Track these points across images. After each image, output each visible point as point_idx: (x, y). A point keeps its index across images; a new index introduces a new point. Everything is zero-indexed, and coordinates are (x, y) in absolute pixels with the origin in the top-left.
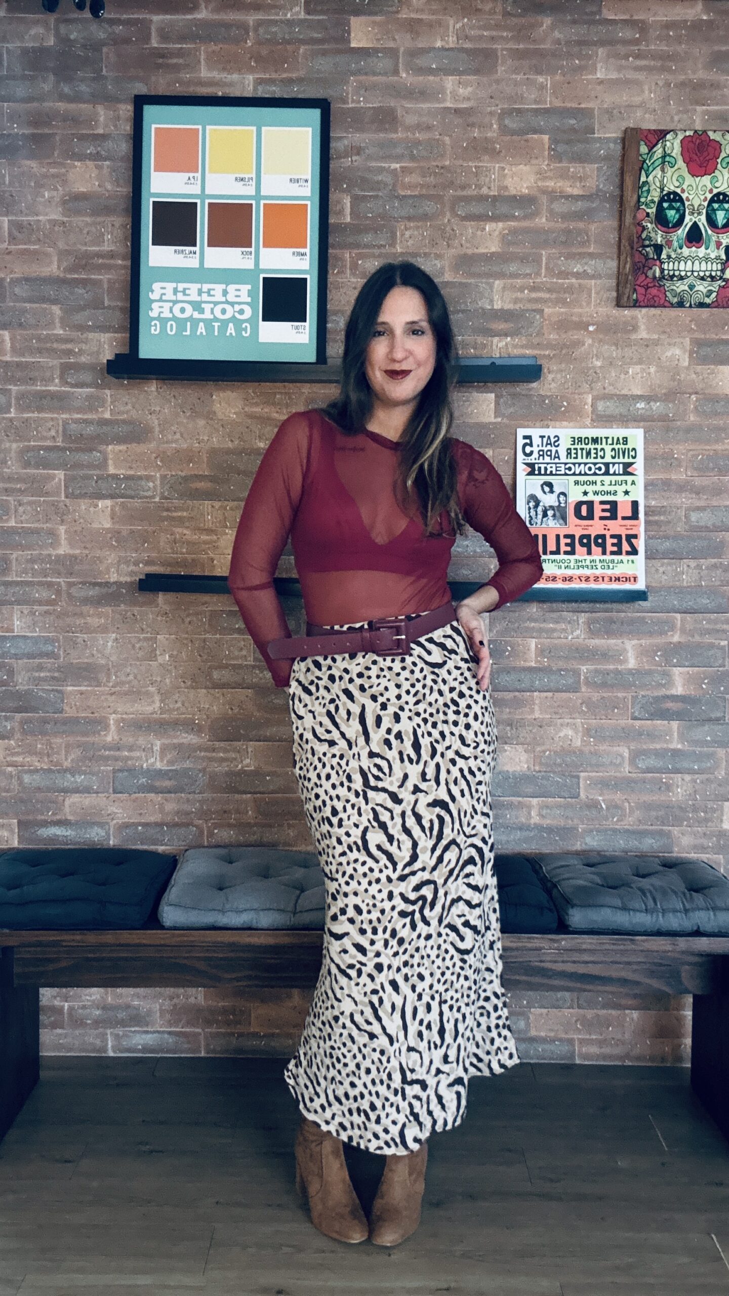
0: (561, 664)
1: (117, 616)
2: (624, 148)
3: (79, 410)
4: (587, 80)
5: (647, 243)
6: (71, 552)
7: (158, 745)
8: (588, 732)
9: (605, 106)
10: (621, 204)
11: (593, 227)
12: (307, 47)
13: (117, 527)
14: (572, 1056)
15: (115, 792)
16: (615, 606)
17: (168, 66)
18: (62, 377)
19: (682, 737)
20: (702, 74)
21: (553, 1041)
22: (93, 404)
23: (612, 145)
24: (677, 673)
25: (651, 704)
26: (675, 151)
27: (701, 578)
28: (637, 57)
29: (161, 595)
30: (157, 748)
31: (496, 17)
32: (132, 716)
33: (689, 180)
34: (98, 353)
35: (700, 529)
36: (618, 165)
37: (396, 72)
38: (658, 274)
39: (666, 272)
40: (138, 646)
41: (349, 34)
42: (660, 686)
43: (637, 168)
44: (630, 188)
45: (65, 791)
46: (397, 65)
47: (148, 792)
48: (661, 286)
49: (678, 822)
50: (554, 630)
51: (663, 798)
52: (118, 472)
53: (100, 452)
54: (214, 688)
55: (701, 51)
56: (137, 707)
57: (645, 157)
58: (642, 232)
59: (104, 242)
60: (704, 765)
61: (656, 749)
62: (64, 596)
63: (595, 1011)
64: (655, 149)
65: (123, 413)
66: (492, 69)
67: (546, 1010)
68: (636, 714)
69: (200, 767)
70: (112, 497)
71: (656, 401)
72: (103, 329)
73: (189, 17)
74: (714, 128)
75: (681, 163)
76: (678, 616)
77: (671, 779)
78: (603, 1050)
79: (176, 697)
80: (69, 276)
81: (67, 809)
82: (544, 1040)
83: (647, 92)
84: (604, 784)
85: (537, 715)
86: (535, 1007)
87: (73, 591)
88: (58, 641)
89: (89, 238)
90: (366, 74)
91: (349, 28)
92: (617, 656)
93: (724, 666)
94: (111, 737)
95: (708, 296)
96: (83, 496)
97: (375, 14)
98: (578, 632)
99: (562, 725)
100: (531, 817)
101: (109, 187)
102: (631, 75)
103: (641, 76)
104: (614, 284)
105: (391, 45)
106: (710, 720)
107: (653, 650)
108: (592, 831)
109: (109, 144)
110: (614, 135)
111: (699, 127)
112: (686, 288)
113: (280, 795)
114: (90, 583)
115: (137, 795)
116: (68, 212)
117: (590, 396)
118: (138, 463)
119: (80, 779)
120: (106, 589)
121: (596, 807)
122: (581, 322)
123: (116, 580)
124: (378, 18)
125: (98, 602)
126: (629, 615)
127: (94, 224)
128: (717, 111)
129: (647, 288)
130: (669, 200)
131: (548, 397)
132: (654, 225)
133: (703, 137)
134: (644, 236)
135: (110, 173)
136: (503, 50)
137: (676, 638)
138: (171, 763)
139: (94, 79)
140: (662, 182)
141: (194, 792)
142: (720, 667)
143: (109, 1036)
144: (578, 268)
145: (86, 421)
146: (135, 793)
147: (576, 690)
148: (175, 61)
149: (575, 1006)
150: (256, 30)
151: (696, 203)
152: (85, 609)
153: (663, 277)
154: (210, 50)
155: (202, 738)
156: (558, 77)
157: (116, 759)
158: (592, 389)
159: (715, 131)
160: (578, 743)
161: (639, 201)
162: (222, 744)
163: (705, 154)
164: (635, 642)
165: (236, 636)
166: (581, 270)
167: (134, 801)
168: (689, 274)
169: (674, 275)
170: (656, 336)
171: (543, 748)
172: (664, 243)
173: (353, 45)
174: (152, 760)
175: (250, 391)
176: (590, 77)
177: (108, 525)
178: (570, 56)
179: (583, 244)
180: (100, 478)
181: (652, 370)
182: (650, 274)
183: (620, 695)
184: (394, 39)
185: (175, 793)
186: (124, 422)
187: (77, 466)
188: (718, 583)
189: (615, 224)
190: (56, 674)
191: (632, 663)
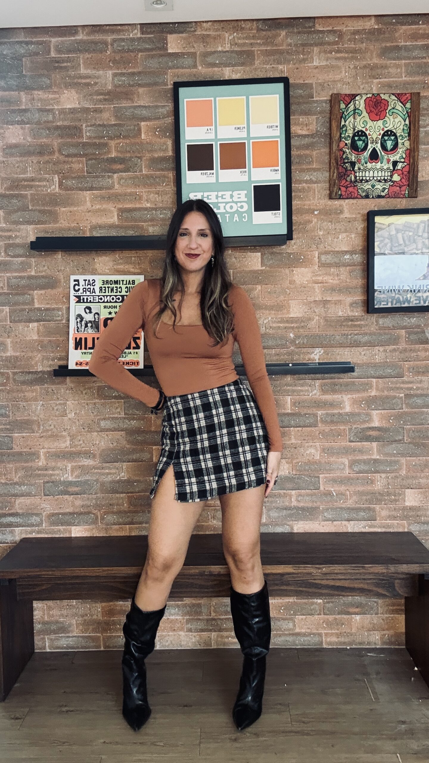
0: (306, 411)
1: (43, 391)
2: (331, 107)
3: (16, 271)
4: (308, 66)
5: (346, 161)
6: (15, 354)
7: (70, 465)
8: (323, 450)
9: (320, 81)
10: (331, 138)
11: (314, 153)
12: (142, 54)
13: (41, 338)
14: (322, 643)
15: (45, 495)
16: (336, 375)
17: (61, 67)
18: (5, 252)
19: (379, 452)
20: (376, 61)
21: (310, 634)
22: (24, 267)
23: (324, 104)
24: (376, 414)
25: (360, 433)
26: (361, 106)
27: (386, 357)
28: (338, 51)
29: (68, 378)
30: (69, 468)
31: (252, 32)
32: (53, 450)
33: (370, 123)
34: (27, 237)
35: (384, 328)
36: (328, 115)
37: (195, 66)
38: (353, 179)
39: (358, 178)
40: (55, 408)
41: (167, 45)
42: (365, 422)
43: (339, 117)
44: (335, 129)
45: (16, 495)
46: (196, 62)
47: (65, 495)
48: (355, 186)
49: (379, 501)
50: (302, 391)
51: (370, 488)
52: (41, 307)
53: (30, 295)
54: (101, 431)
55: (375, 47)
56: (56, 444)
57: (344, 110)
58: (343, 154)
59: (27, 172)
60: (393, 468)
61: (364, 459)
62: (11, 381)
63: (334, 616)
64: (349, 106)
65: (42, 272)
66: (252, 63)
67: (304, 617)
68: (352, 438)
69: (95, 479)
70: (38, 321)
71: (356, 254)
72: (29, 223)
73: (73, 38)
74: (384, 92)
75: (365, 114)
76: (374, 380)
77: (374, 476)
78: (340, 639)
79: (79, 438)
80: (7, 193)
81: (17, 506)
82: (304, 635)
83: (344, 72)
84: (334, 481)
85: (293, 441)
86: (298, 615)
87: (16, 377)
88: (8, 407)
89: (19, 170)
90: (178, 68)
91: (167, 41)
92: (339, 405)
93: (403, 409)
94: (42, 462)
95: (383, 192)
96: (20, 321)
97: (182, 32)
98: (315, 391)
99: (308, 447)
100: (291, 502)
101: (30, 140)
102: (334, 63)
103: (340, 63)
104: (328, 186)
105: (192, 50)
106: (396, 441)
107: (360, 401)
108: (327, 509)
109: (29, 115)
110: (325, 98)
111: (374, 92)
112: (370, 187)
113: (143, 494)
114: (26, 372)
115: (58, 496)
116: (6, 155)
117: (317, 252)
118: (52, 301)
119: (24, 488)
120: (35, 376)
121: (330, 495)
122: (310, 209)
123: (41, 370)
124: (184, 35)
125: (31, 383)
126: (345, 380)
127: (21, 161)
128: (385, 82)
129: (347, 187)
130: (358, 136)
131: (291, 253)
132: (350, 150)
133: (378, 98)
134: (344, 157)
135: (30, 132)
136: (258, 50)
137: (373, 393)
138: (77, 477)
139: (18, 77)
140: (354, 125)
141: (92, 494)
142: (400, 409)
143: (46, 639)
144: (307, 177)
145: (20, 277)
146: (57, 495)
147: (316, 426)
148: (65, 64)
149: (322, 613)
150: (112, 45)
151: (374, 137)
152: (24, 387)
153: (356, 181)
154: (86, 57)
155: (96, 461)
156: (291, 66)
157: (45, 475)
158: (318, 248)
159: (384, 94)
160: (318, 458)
161: (340, 136)
162: (108, 465)
163: (379, 107)
164: (349, 396)
165: (113, 400)
166: (309, 179)
167: (56, 500)
168: (371, 178)
169: (362, 180)
170: (354, 216)
171: (298, 461)
172: (356, 161)
173: (170, 51)
174: (67, 475)
175: (117, 256)
176: (310, 65)
177: (35, 337)
178: (298, 53)
179: (310, 163)
180: (30, 310)
181: (353, 236)
182: (348, 179)
183: (342, 428)
184: (194, 47)
185: (81, 495)
186: (43, 277)
187: (15, 304)
188: (397, 360)
189: (327, 150)
190: (8, 427)
191: (348, 409)
